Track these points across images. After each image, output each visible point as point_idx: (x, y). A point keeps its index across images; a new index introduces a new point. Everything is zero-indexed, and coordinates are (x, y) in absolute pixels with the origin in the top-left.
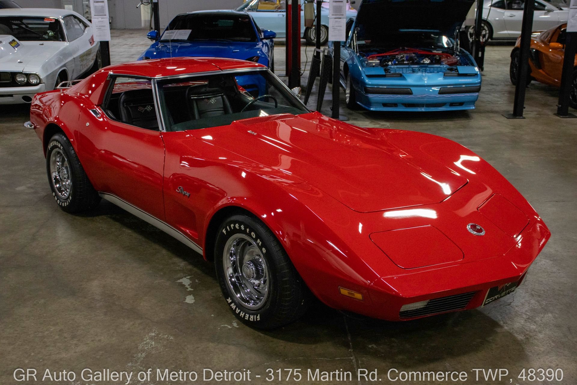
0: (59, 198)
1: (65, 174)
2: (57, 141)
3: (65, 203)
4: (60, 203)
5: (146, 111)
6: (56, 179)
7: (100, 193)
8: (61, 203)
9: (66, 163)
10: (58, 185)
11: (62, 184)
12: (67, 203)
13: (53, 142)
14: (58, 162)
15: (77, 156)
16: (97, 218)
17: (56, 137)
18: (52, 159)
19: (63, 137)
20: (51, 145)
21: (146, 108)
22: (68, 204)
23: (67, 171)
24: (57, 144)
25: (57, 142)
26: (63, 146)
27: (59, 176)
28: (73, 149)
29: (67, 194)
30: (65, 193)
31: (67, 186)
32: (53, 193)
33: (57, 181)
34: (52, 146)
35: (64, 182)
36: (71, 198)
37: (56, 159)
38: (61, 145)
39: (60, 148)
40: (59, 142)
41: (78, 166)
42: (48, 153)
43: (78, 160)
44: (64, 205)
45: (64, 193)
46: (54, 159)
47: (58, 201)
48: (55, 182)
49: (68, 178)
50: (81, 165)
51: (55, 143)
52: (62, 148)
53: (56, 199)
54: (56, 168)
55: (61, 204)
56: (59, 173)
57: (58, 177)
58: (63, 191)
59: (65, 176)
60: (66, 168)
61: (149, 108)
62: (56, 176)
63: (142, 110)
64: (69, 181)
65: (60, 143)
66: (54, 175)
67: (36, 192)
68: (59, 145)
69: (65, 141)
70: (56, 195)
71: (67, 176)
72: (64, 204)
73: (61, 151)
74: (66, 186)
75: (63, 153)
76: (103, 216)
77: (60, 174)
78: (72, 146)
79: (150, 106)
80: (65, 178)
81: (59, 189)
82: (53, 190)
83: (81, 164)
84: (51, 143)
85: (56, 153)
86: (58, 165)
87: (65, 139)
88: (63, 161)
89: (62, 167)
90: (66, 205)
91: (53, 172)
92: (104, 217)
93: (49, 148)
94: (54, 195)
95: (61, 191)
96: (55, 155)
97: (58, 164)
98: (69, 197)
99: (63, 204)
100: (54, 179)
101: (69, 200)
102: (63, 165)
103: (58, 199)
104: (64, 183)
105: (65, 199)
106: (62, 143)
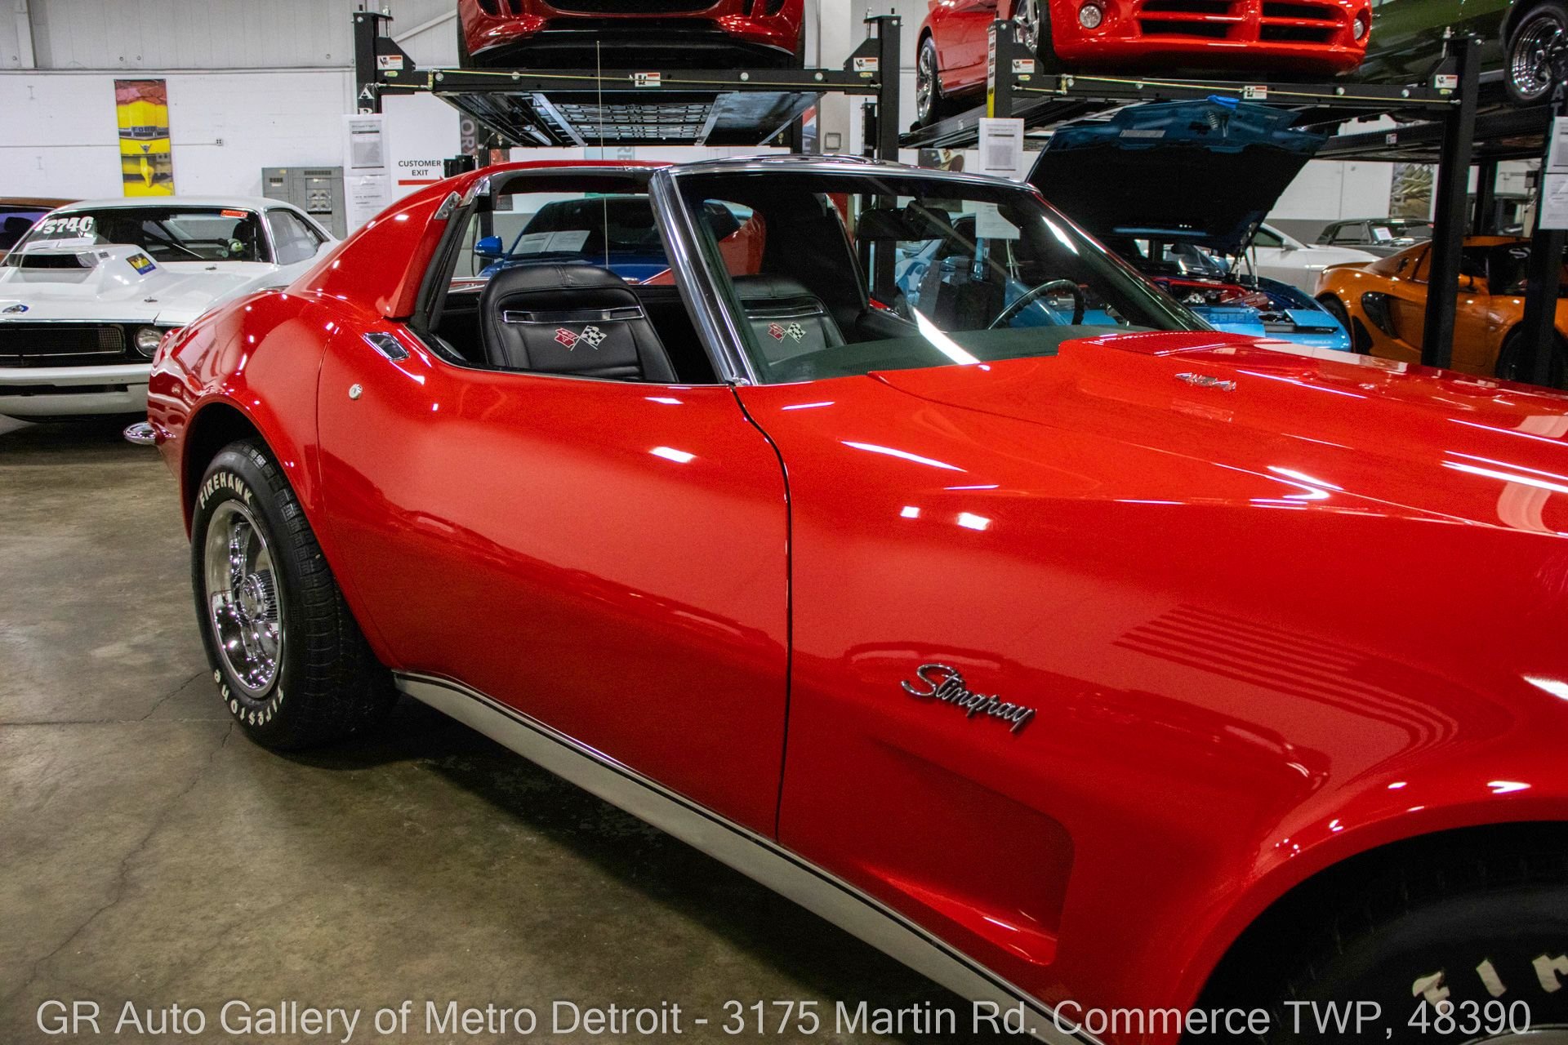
0: (235, 691)
1: (259, 600)
2: (229, 470)
3: (261, 715)
4: (239, 712)
5: (582, 344)
6: (225, 617)
7: (399, 676)
8: (243, 710)
9: (265, 556)
10: (233, 644)
11: (249, 637)
12: (265, 715)
13: (216, 477)
14: (234, 552)
15: (309, 528)
16: (388, 775)
17: (229, 457)
18: (214, 541)
19: (254, 453)
20: (208, 489)
21: (584, 336)
22: (269, 718)
23: (269, 590)
24: (231, 484)
25: (231, 477)
26: (251, 490)
27: (239, 608)
28: (295, 500)
29: (266, 678)
30: (261, 673)
31: (268, 646)
32: (214, 671)
33: (231, 627)
34: (211, 491)
35: (256, 631)
36: (281, 694)
37: (227, 542)
38: (247, 485)
39: (240, 499)
40: (237, 475)
41: (310, 567)
42: (197, 522)
43: (312, 543)
44: (256, 722)
45: (255, 672)
46: (219, 541)
47: (234, 702)
48: (221, 630)
49: (272, 614)
50: (324, 565)
51: (223, 480)
52: (247, 496)
53: (226, 694)
54: (227, 577)
55: (242, 716)
56: (236, 595)
57: (233, 613)
58: (254, 665)
59: (259, 609)
60: (265, 576)
61: (596, 336)
62: (226, 610)
63: (569, 342)
64: (275, 627)
65: (242, 478)
66: (217, 603)
67: (158, 666)
68: (239, 487)
69: (261, 469)
70: (226, 680)
71: (266, 607)
72: (256, 718)
73: (246, 512)
74: (264, 644)
75: (254, 518)
76: (407, 764)
77: (242, 600)
78: (288, 486)
79: (596, 329)
80: (258, 617)
81: (238, 658)
82: (216, 662)
83: (323, 558)
84: (210, 482)
85: (229, 520)
86: (235, 567)
87: (261, 461)
88: (253, 550)
89: (247, 574)
90: (261, 723)
91: (215, 593)
92: (412, 767)
93: (202, 501)
94: (218, 680)
95: (243, 666)
96: (224, 531)
97: (236, 561)
98: (272, 693)
99: (251, 716)
100: (219, 621)
101: (274, 703)
102: (251, 565)
103: (231, 697)
104: (256, 636)
105: (262, 695)
106: (248, 477)
